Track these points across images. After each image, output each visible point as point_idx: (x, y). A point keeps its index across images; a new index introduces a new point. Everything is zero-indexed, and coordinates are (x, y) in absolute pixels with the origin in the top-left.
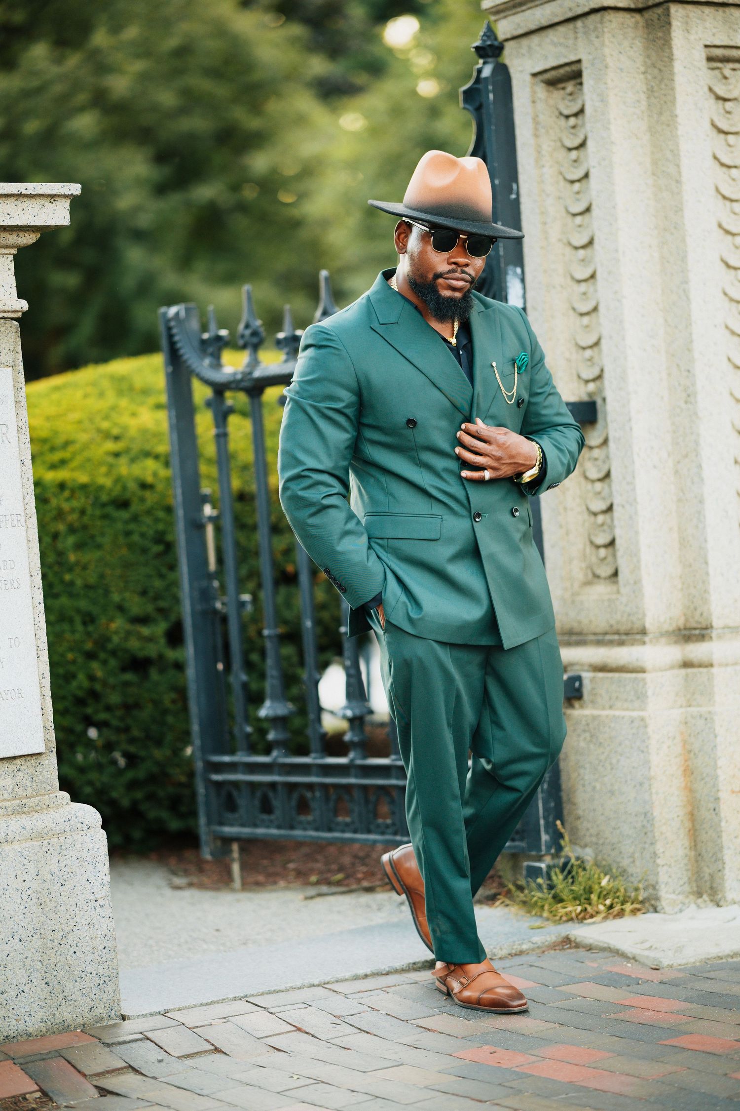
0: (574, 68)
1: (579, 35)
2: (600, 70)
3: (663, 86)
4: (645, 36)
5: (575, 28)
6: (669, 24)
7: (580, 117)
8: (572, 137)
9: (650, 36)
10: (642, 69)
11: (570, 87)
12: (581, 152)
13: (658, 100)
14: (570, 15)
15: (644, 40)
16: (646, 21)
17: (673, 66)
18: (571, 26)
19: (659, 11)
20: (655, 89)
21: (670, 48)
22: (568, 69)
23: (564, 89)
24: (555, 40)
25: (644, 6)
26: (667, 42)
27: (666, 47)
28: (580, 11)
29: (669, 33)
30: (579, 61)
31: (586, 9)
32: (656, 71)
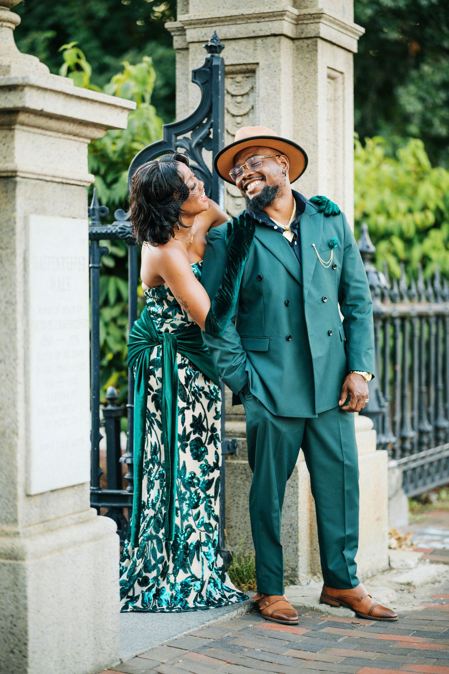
0: (249, 67)
1: (259, 48)
2: (275, 71)
3: (307, 87)
4: (296, 55)
5: (255, 43)
6: (316, 50)
7: (245, 97)
8: (236, 108)
9: (300, 56)
10: (292, 75)
11: (239, 78)
12: (245, 119)
13: (302, 94)
14: (253, 35)
15: (294, 58)
16: (297, 46)
17: (317, 76)
18: (252, 41)
19: (309, 42)
20: (300, 87)
21: (316, 64)
22: (244, 67)
23: (232, 78)
24: (237, 48)
25: (298, 37)
26: (313, 61)
27: (313, 64)
28: (262, 34)
29: (316, 55)
30: (258, 64)
31: (268, 33)
32: (302, 78)
